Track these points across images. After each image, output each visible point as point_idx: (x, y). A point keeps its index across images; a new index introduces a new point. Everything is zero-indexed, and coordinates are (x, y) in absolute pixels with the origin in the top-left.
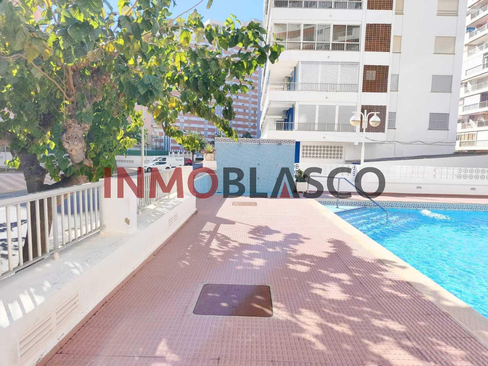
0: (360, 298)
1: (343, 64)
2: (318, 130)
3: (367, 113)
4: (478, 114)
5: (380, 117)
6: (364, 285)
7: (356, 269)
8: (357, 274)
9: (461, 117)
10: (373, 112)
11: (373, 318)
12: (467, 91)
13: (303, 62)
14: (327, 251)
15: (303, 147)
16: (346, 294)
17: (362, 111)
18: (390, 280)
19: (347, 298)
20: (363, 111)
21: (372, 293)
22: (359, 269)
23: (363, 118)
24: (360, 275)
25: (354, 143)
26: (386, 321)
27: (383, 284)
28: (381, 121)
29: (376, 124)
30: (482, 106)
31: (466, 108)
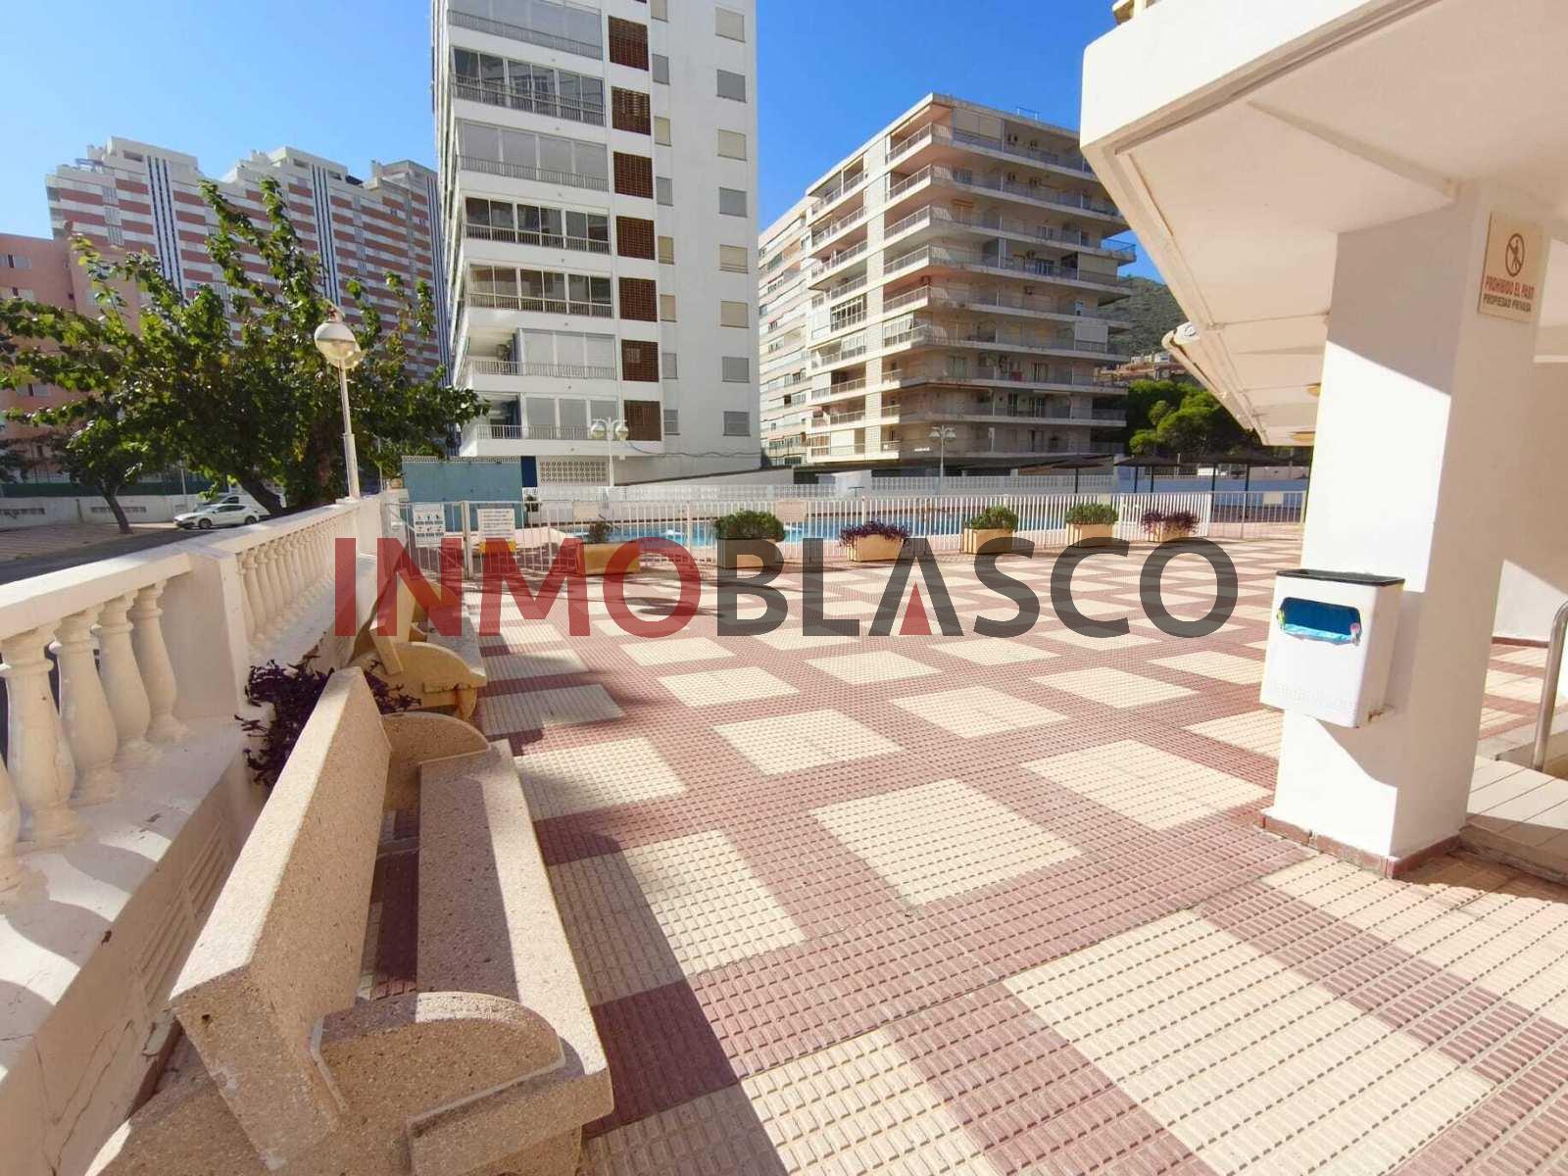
1: (590, 336)
2: (562, 438)
4: (831, 403)
13: (526, 330)
15: (542, 464)
17: (626, 411)
30: (834, 391)
31: (816, 393)
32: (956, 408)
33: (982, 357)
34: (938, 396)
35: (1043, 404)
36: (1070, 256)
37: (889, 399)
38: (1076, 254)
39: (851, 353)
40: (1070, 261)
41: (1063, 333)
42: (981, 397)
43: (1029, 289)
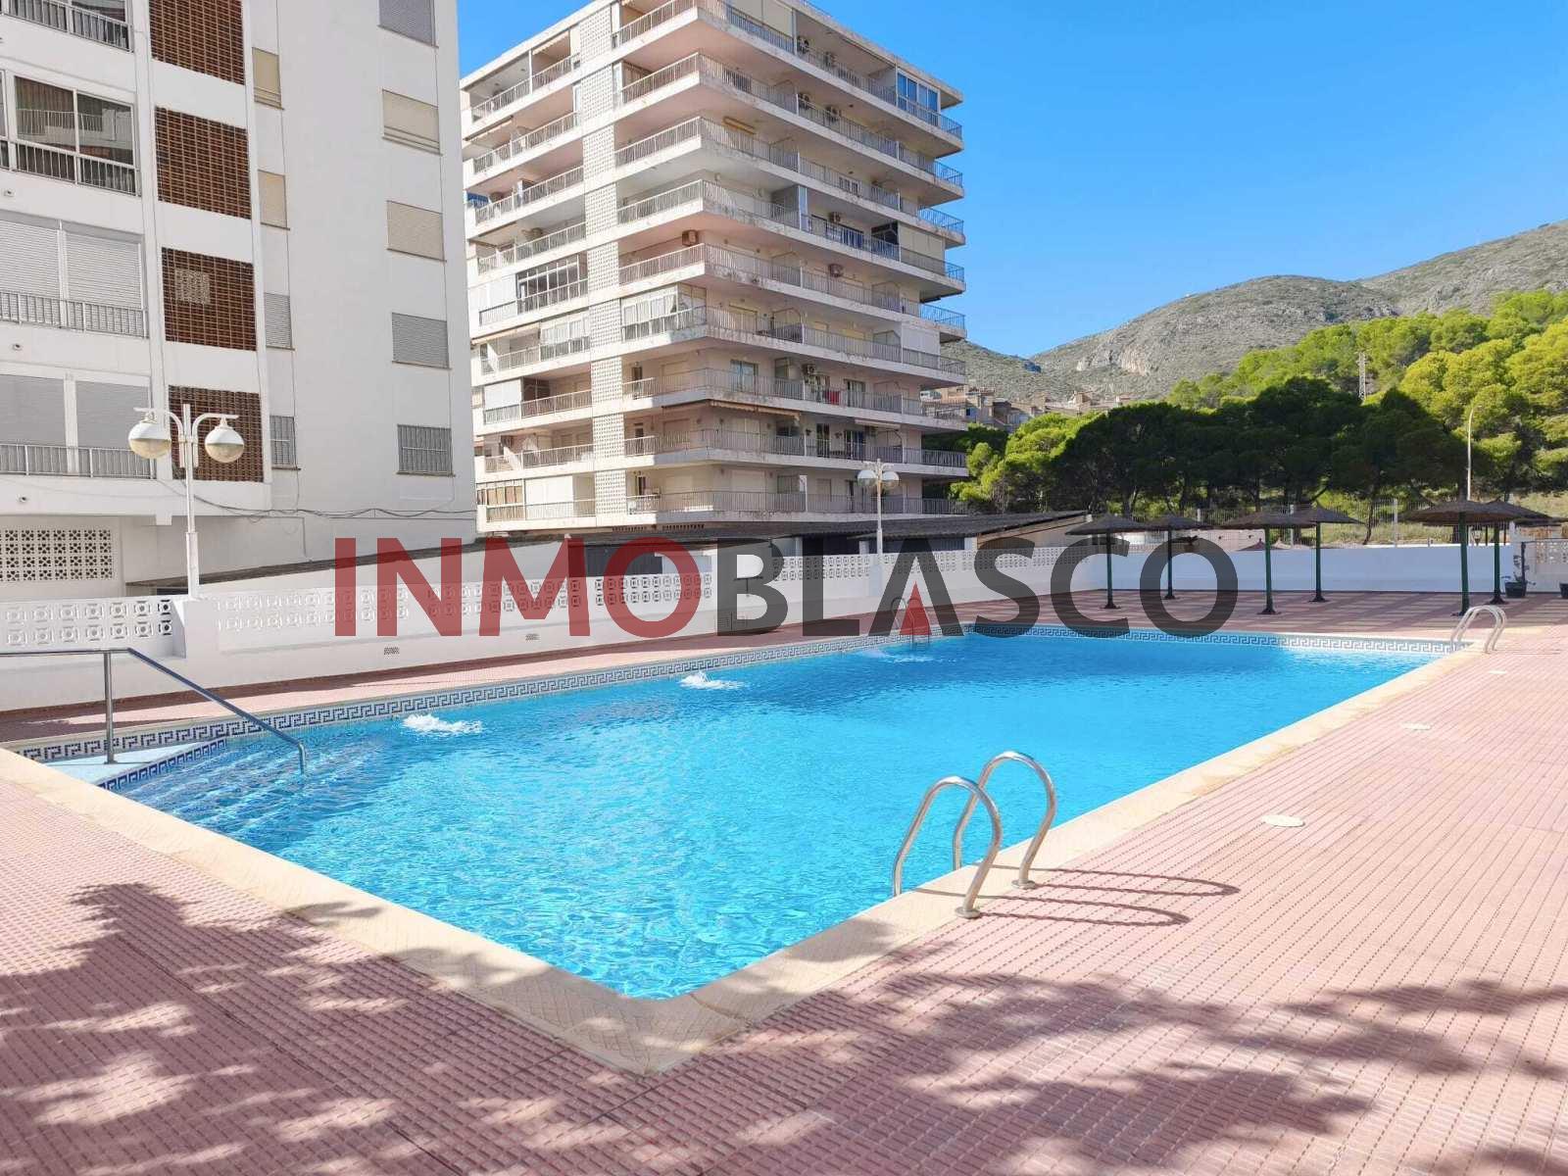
0: (231, 1071)
1: (75, 229)
3: (193, 417)
4: (520, 432)
5: (241, 432)
6: (239, 1015)
7: (207, 969)
8: (213, 989)
9: (482, 438)
10: (213, 411)
11: (282, 1120)
12: (488, 369)
14: (78, 940)
16: (174, 1074)
17: (172, 408)
18: (330, 967)
19: (180, 1087)
20: (175, 406)
21: (270, 1035)
22: (218, 967)
23: (180, 432)
24: (225, 987)
25: (153, 518)
26: (326, 1111)
27: (307, 989)
28: (247, 443)
29: (228, 456)
30: (528, 411)
31: (490, 414)
32: (748, 445)
33: (781, 363)
34: (722, 421)
35: (862, 441)
36: (886, 227)
37: (637, 426)
38: (895, 224)
39: (562, 350)
40: (886, 234)
41: (883, 336)
42: (783, 427)
43: (835, 268)
